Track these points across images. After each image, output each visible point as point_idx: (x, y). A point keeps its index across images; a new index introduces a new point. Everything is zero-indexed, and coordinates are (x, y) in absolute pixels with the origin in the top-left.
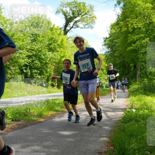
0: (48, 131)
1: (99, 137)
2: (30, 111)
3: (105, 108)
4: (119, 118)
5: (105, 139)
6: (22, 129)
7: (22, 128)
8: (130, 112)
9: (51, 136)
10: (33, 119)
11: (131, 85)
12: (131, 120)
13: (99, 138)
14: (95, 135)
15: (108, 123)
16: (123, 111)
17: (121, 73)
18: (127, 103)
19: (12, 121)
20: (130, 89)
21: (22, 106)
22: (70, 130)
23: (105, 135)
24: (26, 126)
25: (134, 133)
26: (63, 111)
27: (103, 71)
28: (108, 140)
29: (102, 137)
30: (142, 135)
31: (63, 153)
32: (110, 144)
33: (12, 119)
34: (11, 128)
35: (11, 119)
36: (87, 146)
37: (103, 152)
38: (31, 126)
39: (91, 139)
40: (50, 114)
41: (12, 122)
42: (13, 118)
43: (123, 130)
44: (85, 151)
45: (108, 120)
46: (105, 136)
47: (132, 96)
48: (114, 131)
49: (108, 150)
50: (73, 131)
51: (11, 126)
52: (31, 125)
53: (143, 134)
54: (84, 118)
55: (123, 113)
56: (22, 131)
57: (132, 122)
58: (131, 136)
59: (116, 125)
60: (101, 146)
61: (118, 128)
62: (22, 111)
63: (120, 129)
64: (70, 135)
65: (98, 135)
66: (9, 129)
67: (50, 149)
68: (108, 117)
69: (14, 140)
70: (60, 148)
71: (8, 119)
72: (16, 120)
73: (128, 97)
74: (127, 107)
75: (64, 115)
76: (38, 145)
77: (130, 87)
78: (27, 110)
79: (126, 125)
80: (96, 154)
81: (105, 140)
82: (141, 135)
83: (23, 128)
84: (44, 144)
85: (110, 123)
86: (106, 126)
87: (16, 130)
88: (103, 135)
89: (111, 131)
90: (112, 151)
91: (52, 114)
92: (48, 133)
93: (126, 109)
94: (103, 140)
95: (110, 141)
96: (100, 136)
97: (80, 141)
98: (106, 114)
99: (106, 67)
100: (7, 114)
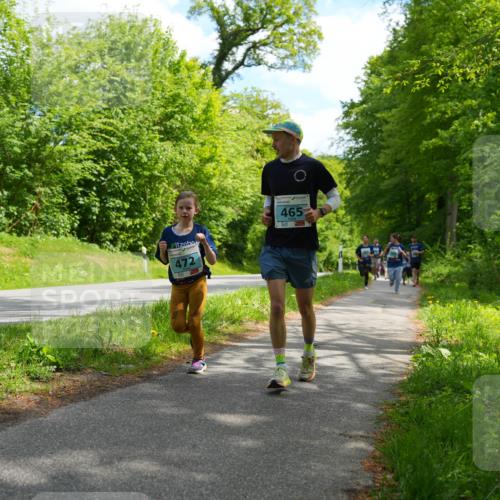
0: (175, 411)
1: (342, 437)
3: (347, 337)
4: (397, 376)
5: (362, 445)
6: (93, 400)
7: (91, 397)
8: (432, 356)
9: (187, 426)
10: (122, 366)
11: (426, 262)
12: (438, 385)
13: (343, 442)
14: (326, 429)
15: (366, 390)
16: (410, 353)
17: (393, 221)
18: (419, 326)
19: (58, 370)
20: (423, 275)
22: (247, 411)
23: (361, 433)
24: (103, 390)
25: (456, 431)
26: (214, 344)
28: (371, 448)
29: (351, 437)
31: (235, 488)
32: (380, 463)
33: (56, 364)
34: (55, 395)
35: (52, 364)
36: (307, 467)
37: (359, 488)
38: (119, 391)
39: (317, 442)
40: (174, 350)
41: (58, 374)
42: (60, 362)
43: (420, 421)
44: (304, 482)
45: (365, 381)
46: (361, 436)
47: (434, 301)
48: (388, 418)
49: (374, 481)
50: (255, 414)
51: (55, 387)
52: (118, 387)
55: (408, 358)
56: (93, 405)
57: (444, 393)
58: (446, 439)
59: (392, 401)
60: (351, 467)
61: (401, 411)
63: (407, 413)
64: (250, 427)
65: (337, 431)
66: (50, 399)
67: (192, 470)
68: (362, 370)
69: (73, 436)
70: (223, 471)
71: (44, 365)
72: (68, 369)
73: (421, 306)
74: (421, 340)
75: (219, 357)
76: (150, 457)
77: (423, 271)
79: (426, 400)
80: (340, 495)
81: (362, 450)
83: (94, 395)
84: (168, 452)
85: (371, 391)
86: (359, 402)
87: (72, 401)
88: (354, 433)
89: (379, 419)
90: (389, 486)
91: (180, 353)
92: (178, 416)
93: (418, 345)
94: (357, 449)
95: (377, 454)
96: (345, 436)
97: (283, 448)
98: (354, 360)
99: (347, 201)
100: (41, 349)
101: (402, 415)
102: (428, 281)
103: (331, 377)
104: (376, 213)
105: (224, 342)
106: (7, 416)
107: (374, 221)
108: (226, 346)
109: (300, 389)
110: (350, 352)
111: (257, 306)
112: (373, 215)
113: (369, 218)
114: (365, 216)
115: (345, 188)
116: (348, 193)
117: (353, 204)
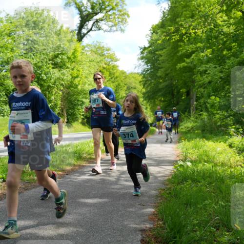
1: (139, 206)
7: (20, 193)
8: (183, 166)
10: (35, 177)
11: (182, 122)
12: (185, 179)
14: (132, 203)
16: (173, 165)
17: (166, 103)
18: (178, 152)
19: (4, 181)
20: (180, 128)
24: (26, 189)
25: (192, 200)
26: (79, 165)
28: (153, 210)
30: (204, 204)
31: (88, 232)
32: (157, 217)
33: (3, 178)
35: (1, 178)
36: (123, 221)
37: (146, 229)
38: (33, 190)
41: (4, 183)
42: (5, 178)
43: (176, 196)
44: (121, 227)
46: (149, 205)
47: (185, 140)
48: (161, 196)
49: (154, 225)
51: (3, 189)
52: (34, 188)
53: (205, 200)
55: (171, 168)
57: (188, 183)
58: (188, 204)
59: (163, 188)
60: (143, 219)
61: (167, 192)
63: (170, 193)
64: (96, 203)
65: (137, 203)
66: (0, 195)
70: (83, 225)
73: (179, 142)
74: (178, 159)
77: (180, 126)
79: (179, 187)
80: (138, 232)
81: (149, 211)
82: (202, 203)
83: (22, 192)
89: (157, 197)
90: (161, 227)
91: (63, 170)
93: (177, 161)
95: (156, 213)
96: (141, 205)
97: (112, 212)
99: (144, 94)
101: (168, 194)
102: (182, 130)
104: (157, 99)
105: (84, 164)
107: (157, 103)
108: (86, 166)
109: (121, 185)
112: (156, 100)
113: (154, 102)
115: (143, 88)
116: (144, 90)
117: (147, 95)
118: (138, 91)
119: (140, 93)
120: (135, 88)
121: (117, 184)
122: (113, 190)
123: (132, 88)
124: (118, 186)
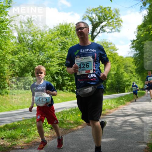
0: (86, 139)
1: (137, 143)
2: (66, 118)
3: (139, 112)
5: (143, 145)
10: (70, 126)
21: (58, 114)
24: (65, 134)
27: (132, 73)
28: (146, 146)
29: (140, 143)
32: (149, 150)
33: (51, 127)
34: (51, 136)
38: (69, 134)
39: (129, 145)
41: (52, 130)
46: (143, 142)
50: (110, 138)
51: (51, 134)
52: (69, 133)
54: (120, 123)
62: (59, 119)
64: (108, 142)
65: (135, 141)
68: (143, 121)
71: (48, 128)
78: (64, 118)
87: (56, 138)
95: (148, 147)
97: (119, 147)
98: (140, 119)
99: (136, 70)
100: (46, 123)
103: (134, 125)
106: (38, 143)
107: (145, 75)
109: (124, 129)
110: (139, 116)
111: (110, 105)
112: (144, 73)
113: (143, 75)
114: (142, 74)
115: (135, 66)
116: (136, 67)
117: (138, 71)
118: (132, 68)
119: (133, 69)
120: (130, 67)
121: (122, 129)
122: (119, 133)
123: (128, 66)
124: (122, 130)
